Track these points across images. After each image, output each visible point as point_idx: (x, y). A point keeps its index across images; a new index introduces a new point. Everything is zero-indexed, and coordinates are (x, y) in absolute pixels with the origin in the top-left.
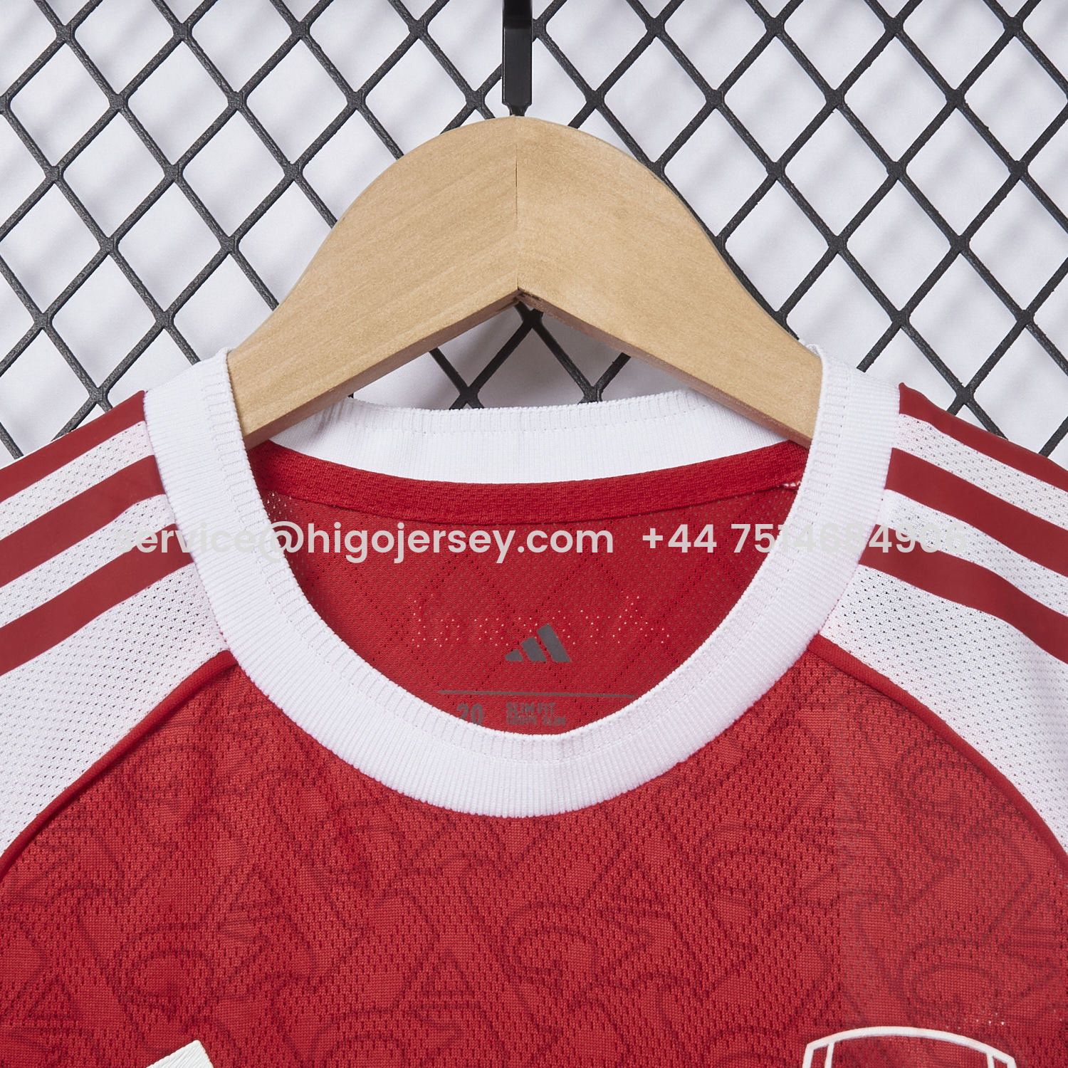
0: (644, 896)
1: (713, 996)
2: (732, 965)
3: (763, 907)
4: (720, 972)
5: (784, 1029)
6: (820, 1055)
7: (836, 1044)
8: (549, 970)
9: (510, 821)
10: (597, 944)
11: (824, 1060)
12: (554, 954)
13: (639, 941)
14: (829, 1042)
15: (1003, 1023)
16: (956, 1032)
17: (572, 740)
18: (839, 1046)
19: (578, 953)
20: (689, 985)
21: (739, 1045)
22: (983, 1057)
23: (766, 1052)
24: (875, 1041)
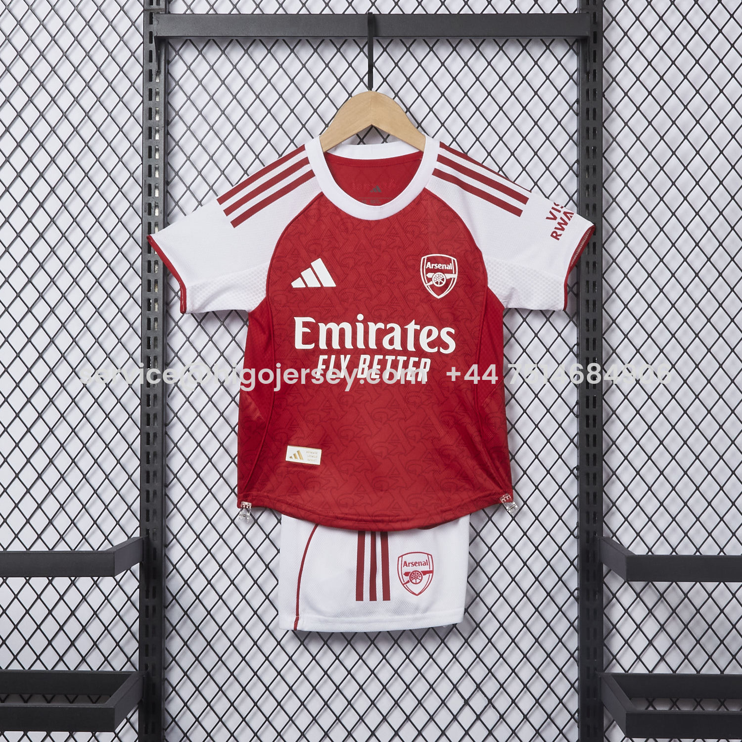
0: (395, 233)
1: (406, 250)
2: (410, 245)
3: (415, 235)
4: (407, 246)
5: (418, 255)
6: (424, 259)
8: (379, 246)
9: (372, 221)
10: (387, 241)
12: (380, 243)
13: (394, 241)
14: (426, 257)
15: (454, 253)
16: (447, 255)
17: (383, 207)
19: (384, 243)
20: (402, 248)
21: (411, 258)
22: (451, 259)
23: (415, 259)
24: (433, 257)
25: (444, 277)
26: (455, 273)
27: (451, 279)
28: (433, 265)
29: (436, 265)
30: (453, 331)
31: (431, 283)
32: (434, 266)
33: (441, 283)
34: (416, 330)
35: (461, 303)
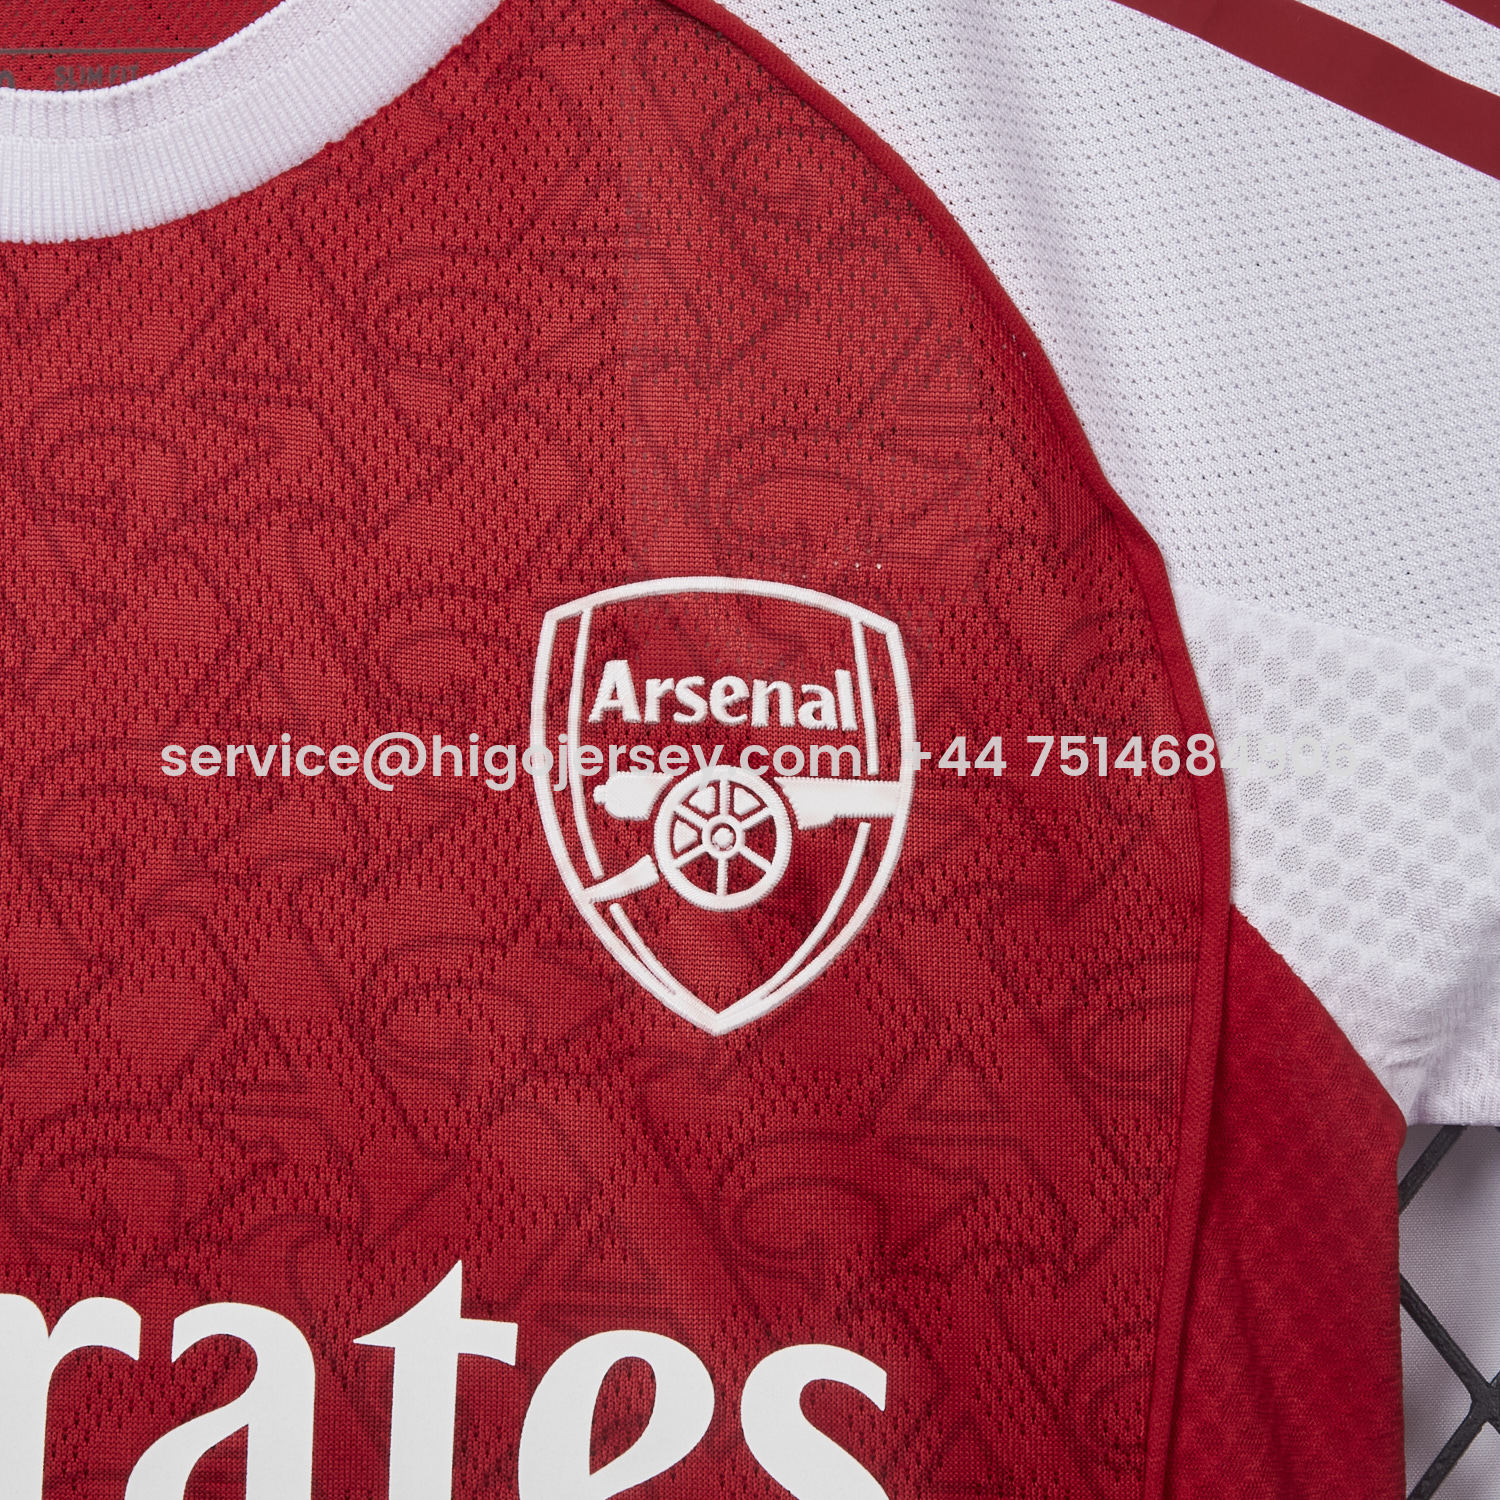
0: (267, 370)
1: (384, 536)
2: (419, 484)
3: (472, 385)
4: (397, 497)
5: (507, 588)
6: (568, 628)
7: (595, 610)
8: (103, 498)
9: (36, 248)
10: (184, 454)
11: (575, 639)
12: (112, 473)
13: (257, 446)
14: (583, 607)
15: (879, 566)
16: (798, 583)
17: (131, 98)
18: (600, 612)
19: (153, 471)
20: (344, 518)
21: (429, 615)
22: (844, 625)
23: (475, 628)
24: (663, 601)
25: (775, 809)
26: (889, 770)
27: (844, 828)
28: (655, 688)
29: (684, 691)
30: (869, 1380)
31: (639, 875)
32: (669, 704)
33: (742, 875)
34: (474, 1373)
35: (960, 1084)
